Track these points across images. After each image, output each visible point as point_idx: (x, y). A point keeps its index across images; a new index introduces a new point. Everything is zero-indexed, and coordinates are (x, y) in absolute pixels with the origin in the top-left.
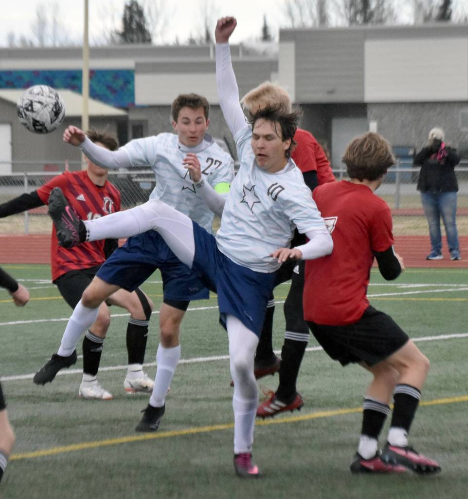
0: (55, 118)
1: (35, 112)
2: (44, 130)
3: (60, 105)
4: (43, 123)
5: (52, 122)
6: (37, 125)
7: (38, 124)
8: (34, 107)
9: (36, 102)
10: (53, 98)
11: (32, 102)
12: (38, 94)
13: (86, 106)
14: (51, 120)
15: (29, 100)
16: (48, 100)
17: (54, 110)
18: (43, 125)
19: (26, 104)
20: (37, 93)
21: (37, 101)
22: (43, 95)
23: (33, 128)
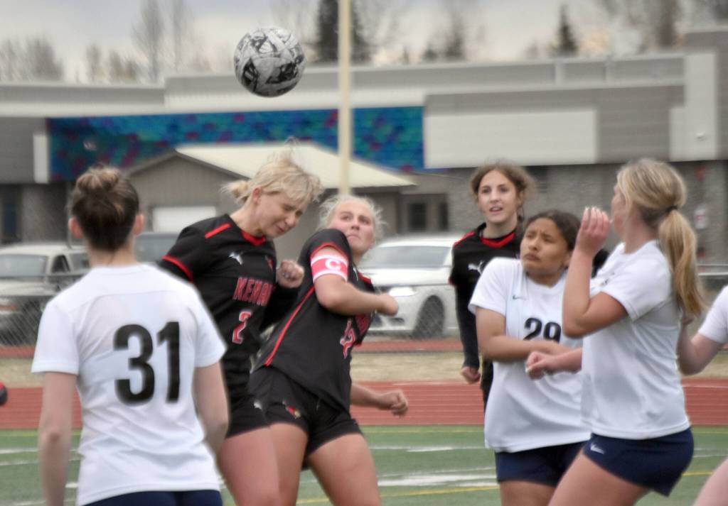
0: (277, 80)
1: (259, 53)
2: (252, 84)
3: (295, 72)
4: (258, 72)
5: (268, 82)
6: (249, 71)
7: (251, 70)
8: (263, 46)
9: (270, 42)
10: (293, 55)
11: (265, 39)
12: (280, 37)
13: (346, 173)
14: (270, 77)
15: (265, 35)
16: (286, 53)
17: (283, 70)
18: (256, 75)
19: (257, 37)
20: (281, 35)
21: (273, 43)
22: (284, 42)
23: (242, 72)
